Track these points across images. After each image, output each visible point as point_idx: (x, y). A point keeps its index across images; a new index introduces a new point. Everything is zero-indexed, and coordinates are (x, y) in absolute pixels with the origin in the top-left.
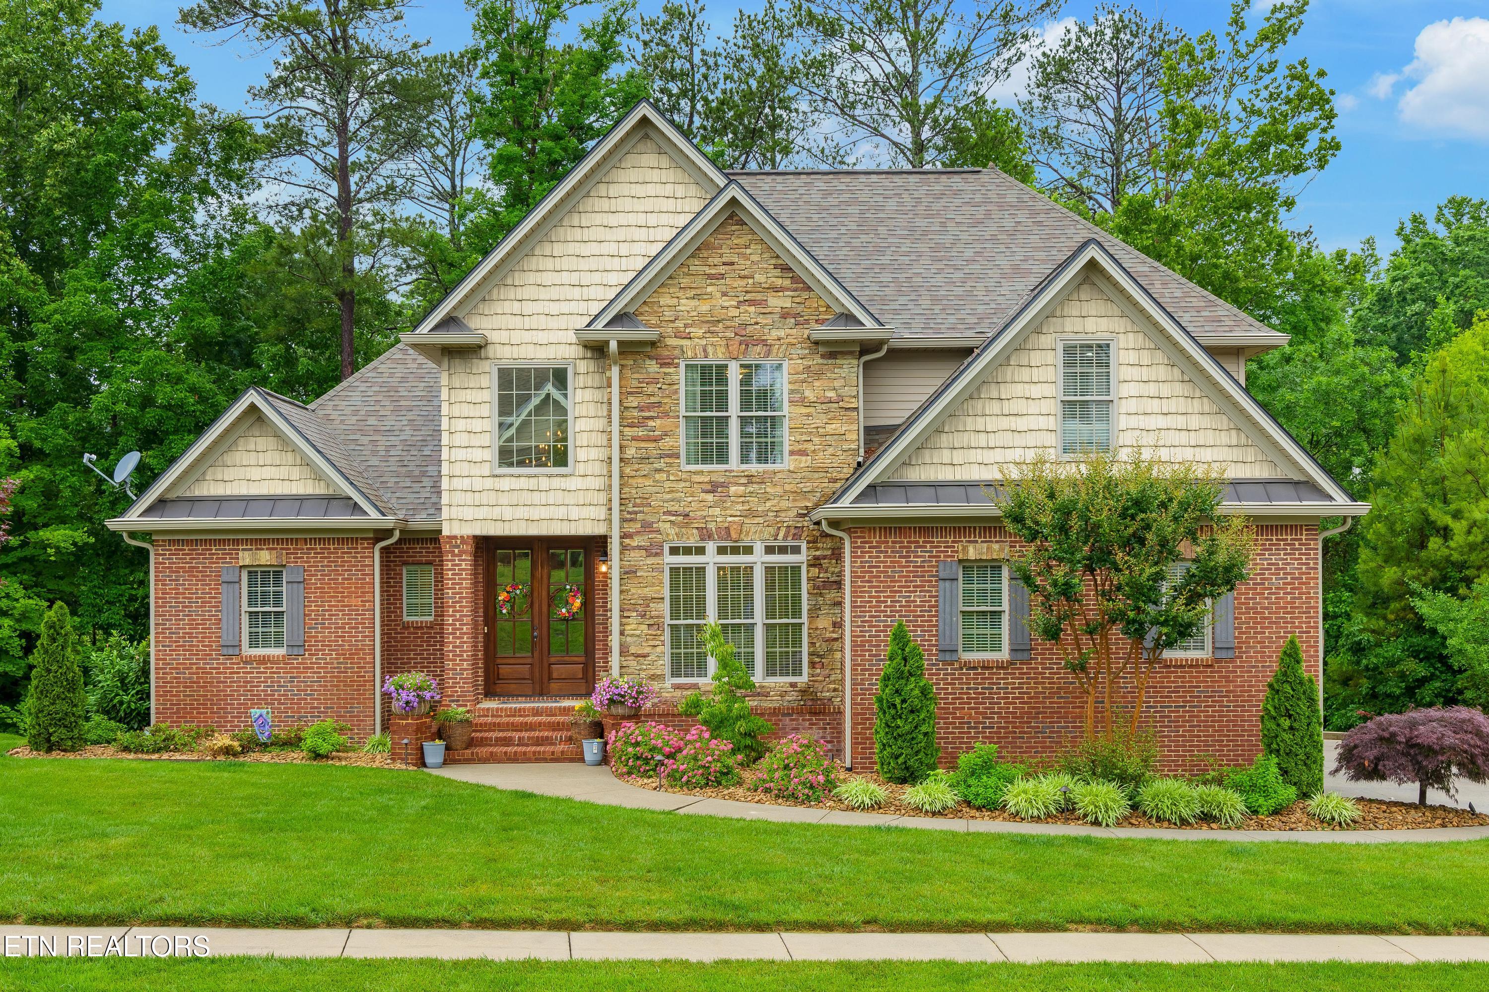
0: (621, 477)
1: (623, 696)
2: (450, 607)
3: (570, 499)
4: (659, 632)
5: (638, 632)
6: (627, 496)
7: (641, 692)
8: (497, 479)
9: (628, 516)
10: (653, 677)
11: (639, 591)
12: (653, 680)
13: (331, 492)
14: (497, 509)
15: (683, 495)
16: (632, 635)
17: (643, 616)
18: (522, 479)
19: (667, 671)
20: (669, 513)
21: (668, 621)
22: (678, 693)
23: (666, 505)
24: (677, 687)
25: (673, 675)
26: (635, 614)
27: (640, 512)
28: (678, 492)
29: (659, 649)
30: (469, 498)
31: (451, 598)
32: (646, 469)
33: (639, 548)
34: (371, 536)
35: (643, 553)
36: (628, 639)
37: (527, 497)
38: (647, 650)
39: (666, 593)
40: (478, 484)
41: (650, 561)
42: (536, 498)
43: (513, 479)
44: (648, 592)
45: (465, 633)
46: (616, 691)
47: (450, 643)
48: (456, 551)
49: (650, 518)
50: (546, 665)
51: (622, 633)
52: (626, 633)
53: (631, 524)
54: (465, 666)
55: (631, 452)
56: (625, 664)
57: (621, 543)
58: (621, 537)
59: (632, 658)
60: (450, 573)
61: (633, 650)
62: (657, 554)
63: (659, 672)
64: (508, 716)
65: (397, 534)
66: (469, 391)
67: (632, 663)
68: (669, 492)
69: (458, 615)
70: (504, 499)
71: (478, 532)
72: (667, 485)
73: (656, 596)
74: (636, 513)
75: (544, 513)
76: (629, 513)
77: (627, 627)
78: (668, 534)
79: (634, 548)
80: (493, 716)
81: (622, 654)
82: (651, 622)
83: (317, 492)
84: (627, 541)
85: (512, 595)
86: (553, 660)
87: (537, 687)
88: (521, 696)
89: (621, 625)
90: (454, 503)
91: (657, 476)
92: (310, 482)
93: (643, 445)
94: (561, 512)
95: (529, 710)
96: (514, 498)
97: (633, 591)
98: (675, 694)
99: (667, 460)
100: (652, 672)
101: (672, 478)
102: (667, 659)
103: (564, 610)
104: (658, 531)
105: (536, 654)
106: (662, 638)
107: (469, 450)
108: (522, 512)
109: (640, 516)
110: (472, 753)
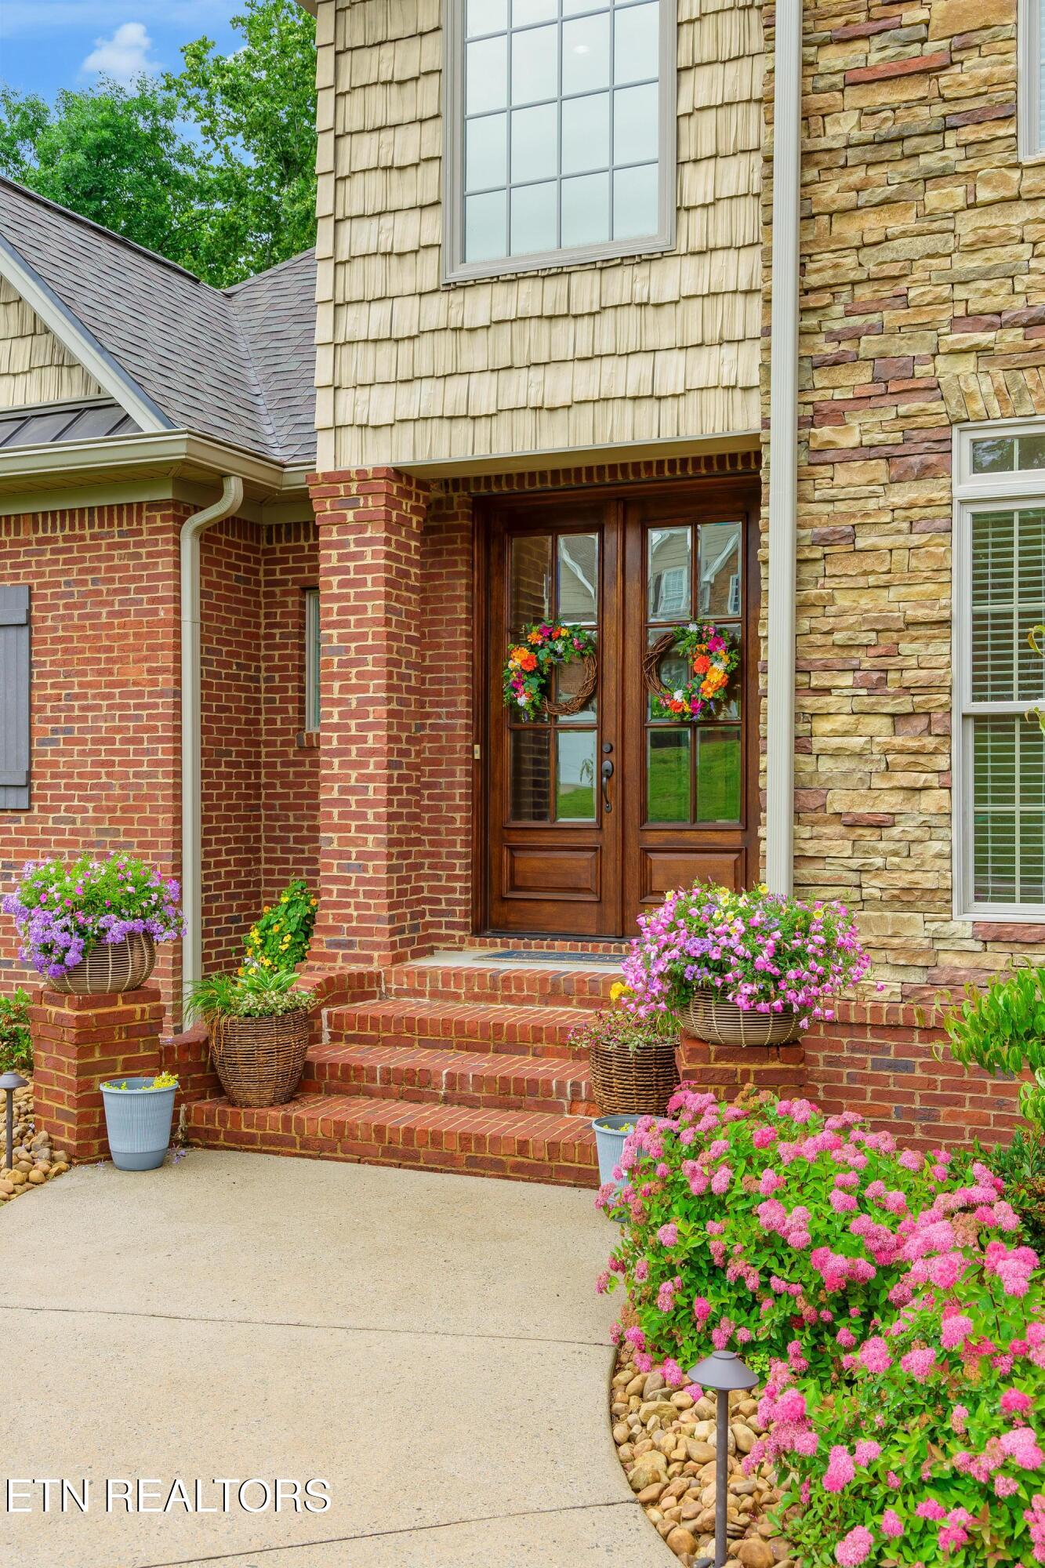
0: (807, 218)
1: (721, 968)
2: (332, 676)
3: (663, 330)
4: (930, 742)
5: (856, 743)
6: (827, 277)
7: (797, 957)
8: (456, 297)
9: (830, 349)
10: (906, 898)
11: (865, 602)
12: (908, 906)
13: (93, 395)
14: (457, 385)
15: (1025, 250)
16: (836, 754)
17: (876, 688)
18: (525, 286)
19: (960, 875)
20: (972, 319)
21: (965, 702)
22: (998, 958)
23: (960, 293)
24: (994, 936)
25: (981, 895)
26: (847, 680)
27: (870, 330)
28: (1005, 240)
29: (929, 802)
30: (383, 362)
31: (337, 651)
32: (888, 178)
33: (866, 452)
34: (167, 495)
35: (879, 470)
36: (825, 764)
37: (538, 340)
38: (889, 803)
39: (960, 604)
40: (407, 317)
41: (901, 495)
42: (565, 338)
43: (500, 290)
44: (898, 603)
45: (373, 752)
46: (696, 947)
47: (334, 778)
48: (350, 515)
49: (899, 346)
50: (633, 852)
51: (801, 745)
52: (817, 744)
53: (840, 375)
54: (370, 847)
55: (843, 128)
56: (811, 848)
57: (801, 442)
58: (802, 423)
59: (837, 829)
60: (335, 579)
61: (838, 801)
62: (925, 472)
63: (929, 881)
64: (476, 998)
65: (234, 491)
66: (387, 51)
67: (835, 844)
68: (972, 249)
69: (353, 698)
70: (476, 353)
71: (404, 458)
72: (968, 226)
73: (921, 614)
74: (856, 336)
75: (585, 381)
76: (835, 337)
77: (822, 726)
78: (967, 397)
79: (847, 457)
80: (434, 994)
81: (798, 814)
82: (905, 705)
83: (65, 397)
84: (825, 433)
85: (543, 655)
86: (653, 839)
87: (612, 913)
88: (565, 936)
89: (800, 715)
90: (346, 378)
91: (934, 198)
92: (51, 373)
93: (884, 95)
94: (633, 375)
95: (531, 982)
96: (501, 346)
97: (843, 601)
98: (986, 960)
99: (969, 134)
100: (904, 880)
101: (984, 194)
102: (959, 836)
103: (678, 695)
104: (933, 388)
105: (610, 821)
106: (942, 762)
107: (386, 221)
108: (521, 388)
109: (869, 345)
110: (287, 1120)
